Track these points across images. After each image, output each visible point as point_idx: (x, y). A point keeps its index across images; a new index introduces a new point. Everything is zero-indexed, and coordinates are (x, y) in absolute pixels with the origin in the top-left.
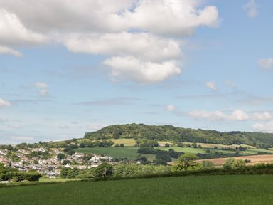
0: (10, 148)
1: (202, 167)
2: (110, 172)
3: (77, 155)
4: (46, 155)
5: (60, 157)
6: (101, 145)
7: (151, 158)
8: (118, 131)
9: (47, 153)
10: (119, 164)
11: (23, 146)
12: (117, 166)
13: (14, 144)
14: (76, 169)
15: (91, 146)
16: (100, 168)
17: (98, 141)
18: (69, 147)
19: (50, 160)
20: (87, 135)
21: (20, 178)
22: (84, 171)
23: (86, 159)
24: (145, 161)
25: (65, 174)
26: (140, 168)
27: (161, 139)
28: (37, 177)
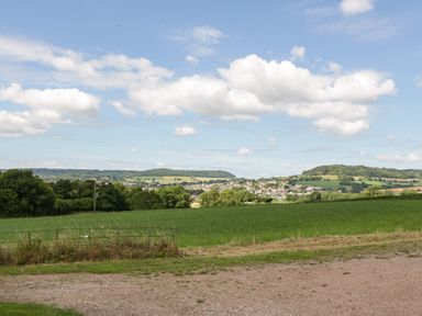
0: (254, 181)
1: (384, 194)
2: (319, 197)
3: (298, 186)
4: (276, 186)
5: (286, 187)
6: (314, 179)
7: (349, 188)
8: (326, 170)
9: (277, 185)
10: (326, 193)
11: (261, 180)
12: (324, 194)
13: (256, 179)
14: (297, 196)
15: (307, 180)
16: (312, 195)
17: (312, 176)
18: (292, 181)
19: (279, 189)
20: (304, 173)
21: (259, 200)
22: (302, 197)
23: (304, 189)
24: (344, 190)
25: (289, 198)
26: (341, 195)
27: (356, 175)
28: (270, 200)
